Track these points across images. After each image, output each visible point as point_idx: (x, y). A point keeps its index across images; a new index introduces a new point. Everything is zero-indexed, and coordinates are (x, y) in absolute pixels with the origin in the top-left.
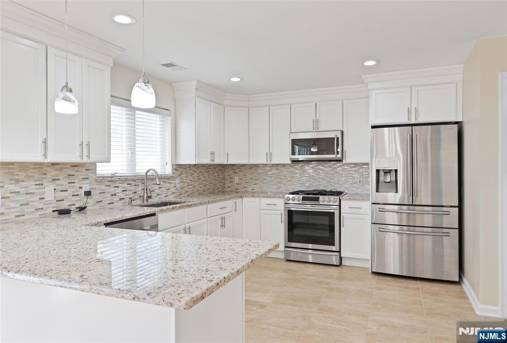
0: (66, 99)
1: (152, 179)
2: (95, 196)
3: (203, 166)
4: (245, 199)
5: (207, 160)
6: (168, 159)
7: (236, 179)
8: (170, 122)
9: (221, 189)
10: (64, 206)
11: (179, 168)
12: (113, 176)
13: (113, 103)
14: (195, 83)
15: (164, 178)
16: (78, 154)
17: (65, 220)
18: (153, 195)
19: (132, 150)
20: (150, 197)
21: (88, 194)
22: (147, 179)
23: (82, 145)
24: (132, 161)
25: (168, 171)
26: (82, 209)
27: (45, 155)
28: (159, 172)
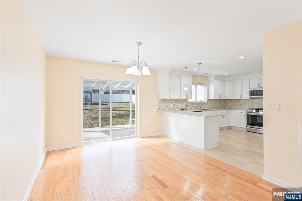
0: (186, 87)
1: (201, 103)
2: (188, 106)
3: (217, 100)
4: (231, 111)
5: (218, 98)
6: (206, 98)
7: (230, 104)
8: (206, 88)
9: (224, 107)
10: (182, 108)
11: (209, 100)
12: (192, 102)
13: (192, 84)
14: (214, 76)
15: (205, 103)
16: (186, 97)
17: (183, 111)
18: (202, 107)
19: (196, 95)
20: (201, 108)
21: (187, 106)
22: (200, 103)
23: (186, 95)
24: (196, 98)
25: (206, 101)
26: (186, 109)
27: (180, 98)
28: (203, 101)
